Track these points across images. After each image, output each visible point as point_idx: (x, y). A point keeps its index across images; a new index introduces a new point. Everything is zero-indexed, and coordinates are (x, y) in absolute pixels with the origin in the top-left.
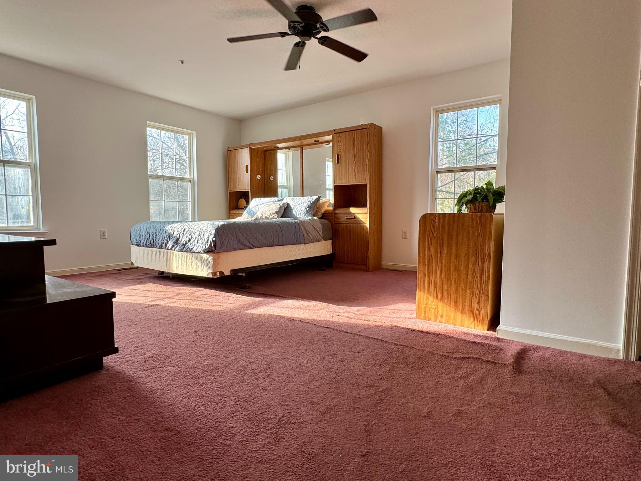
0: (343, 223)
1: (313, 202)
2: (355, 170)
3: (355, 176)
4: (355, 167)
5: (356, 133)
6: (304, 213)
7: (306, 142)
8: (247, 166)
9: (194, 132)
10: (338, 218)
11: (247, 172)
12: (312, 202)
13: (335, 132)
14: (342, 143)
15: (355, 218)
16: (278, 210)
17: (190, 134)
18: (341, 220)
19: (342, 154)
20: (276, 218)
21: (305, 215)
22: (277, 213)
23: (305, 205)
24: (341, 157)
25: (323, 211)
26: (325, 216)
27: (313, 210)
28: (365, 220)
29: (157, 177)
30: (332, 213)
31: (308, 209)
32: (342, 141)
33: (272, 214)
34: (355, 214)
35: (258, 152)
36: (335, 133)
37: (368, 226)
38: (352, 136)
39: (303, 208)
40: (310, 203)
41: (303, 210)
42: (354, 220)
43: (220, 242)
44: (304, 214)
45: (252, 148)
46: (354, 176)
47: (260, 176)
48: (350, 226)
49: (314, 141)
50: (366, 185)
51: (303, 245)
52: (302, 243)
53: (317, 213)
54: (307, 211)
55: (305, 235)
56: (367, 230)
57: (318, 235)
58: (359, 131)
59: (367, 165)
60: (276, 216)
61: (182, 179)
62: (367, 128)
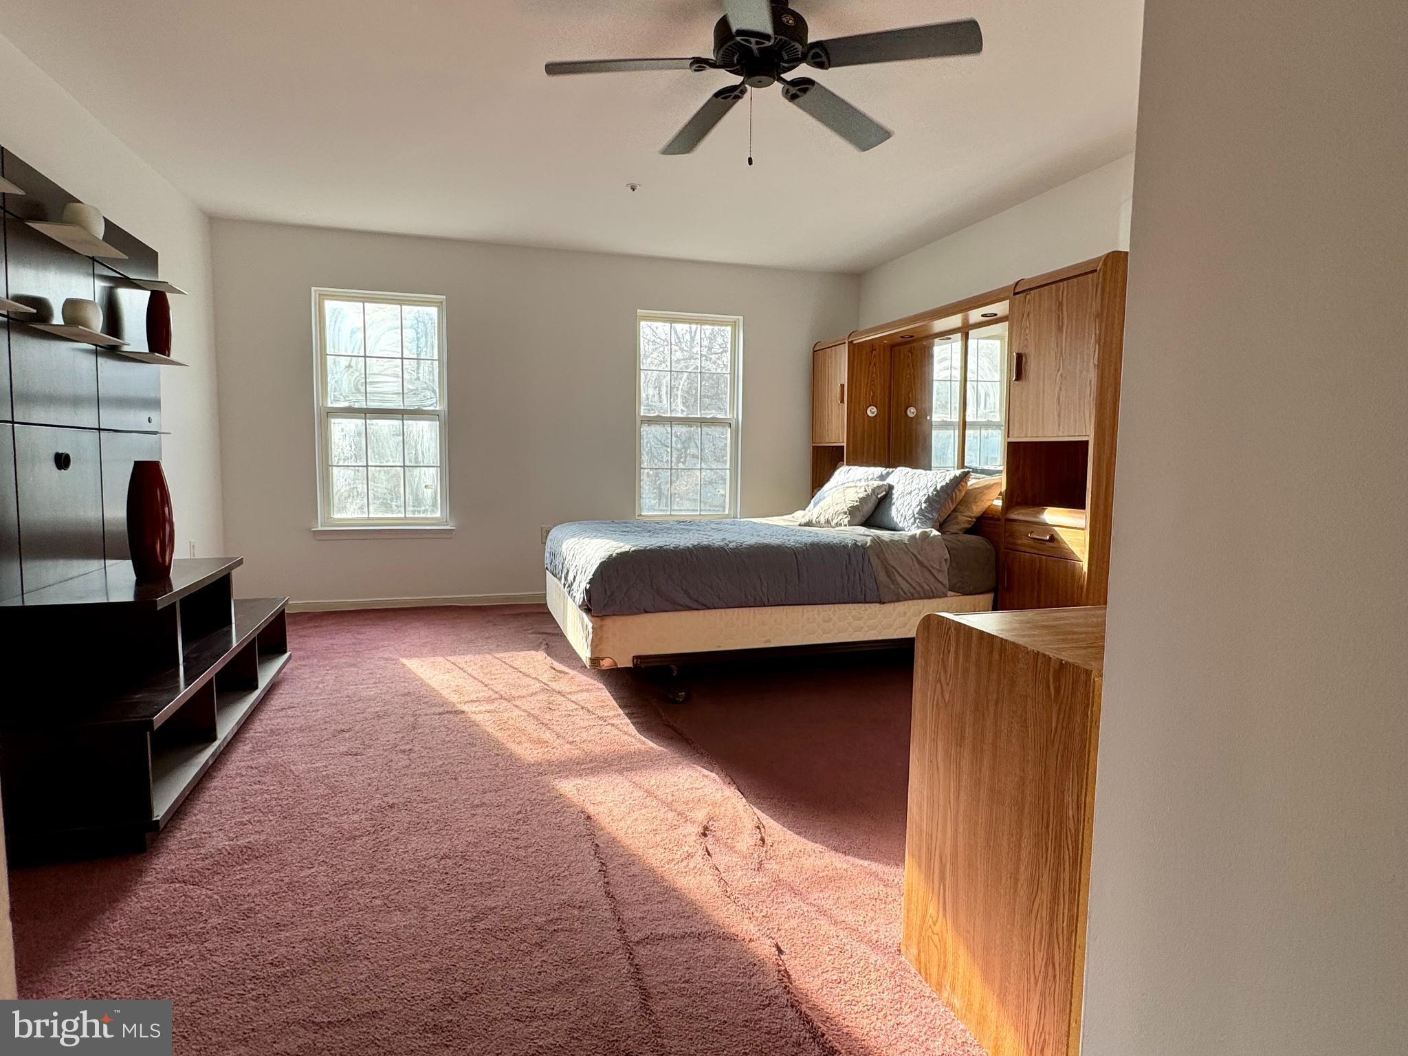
0: (1023, 549)
1: (942, 487)
2: (1059, 398)
3: (1059, 416)
4: (1061, 389)
5: (1067, 286)
6: (914, 515)
7: (975, 315)
8: (842, 386)
9: (741, 318)
10: (1012, 535)
11: (842, 401)
12: (938, 488)
13: (1016, 291)
14: (1032, 321)
15: (1052, 539)
16: (856, 504)
17: (735, 322)
18: (1019, 542)
19: (1031, 351)
20: (845, 525)
21: (915, 521)
22: (852, 512)
23: (922, 493)
24: (1026, 359)
25: (977, 509)
26: (984, 524)
27: (938, 511)
28: (1079, 549)
29: (659, 420)
30: (999, 519)
31: (924, 506)
32: (1031, 316)
33: (839, 514)
34: (1055, 528)
35: (873, 350)
36: (1015, 294)
37: (1085, 569)
38: (1057, 296)
39: (914, 504)
40: (935, 489)
41: (912, 507)
42: (1050, 544)
43: (605, 594)
44: (912, 520)
45: (855, 342)
46: (1057, 418)
47: (875, 410)
48: (1040, 560)
49: (982, 316)
50: (1087, 443)
51: (878, 605)
52: (867, 599)
53: (956, 517)
54: (921, 512)
55: (882, 577)
56: (1081, 582)
57: (933, 580)
58: (1075, 280)
59: (1090, 382)
60: (846, 521)
61: (713, 422)
62: (1096, 270)
